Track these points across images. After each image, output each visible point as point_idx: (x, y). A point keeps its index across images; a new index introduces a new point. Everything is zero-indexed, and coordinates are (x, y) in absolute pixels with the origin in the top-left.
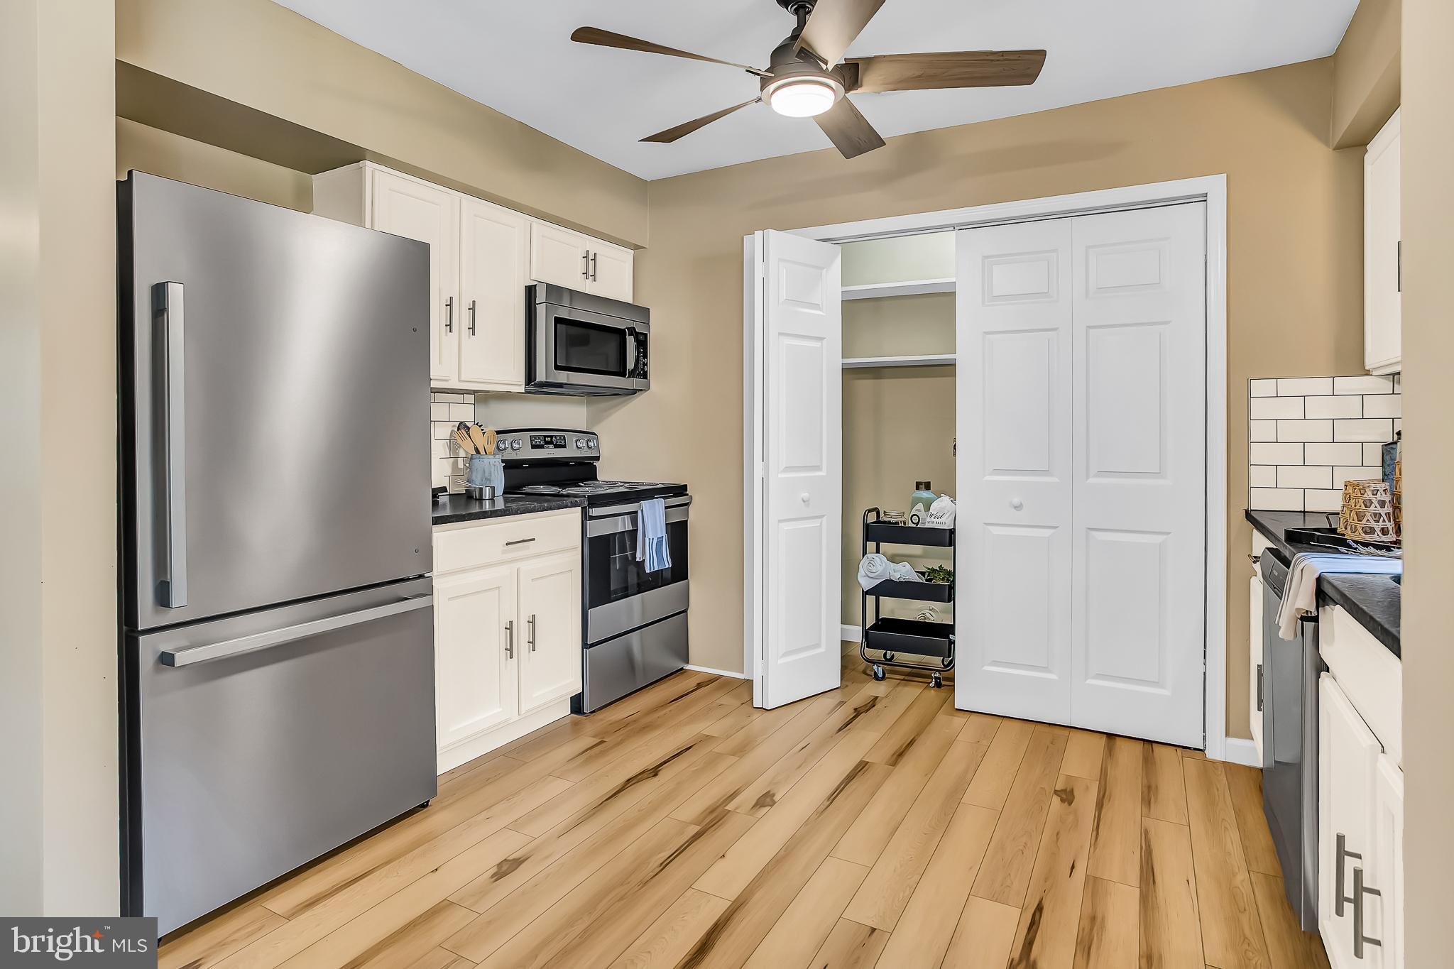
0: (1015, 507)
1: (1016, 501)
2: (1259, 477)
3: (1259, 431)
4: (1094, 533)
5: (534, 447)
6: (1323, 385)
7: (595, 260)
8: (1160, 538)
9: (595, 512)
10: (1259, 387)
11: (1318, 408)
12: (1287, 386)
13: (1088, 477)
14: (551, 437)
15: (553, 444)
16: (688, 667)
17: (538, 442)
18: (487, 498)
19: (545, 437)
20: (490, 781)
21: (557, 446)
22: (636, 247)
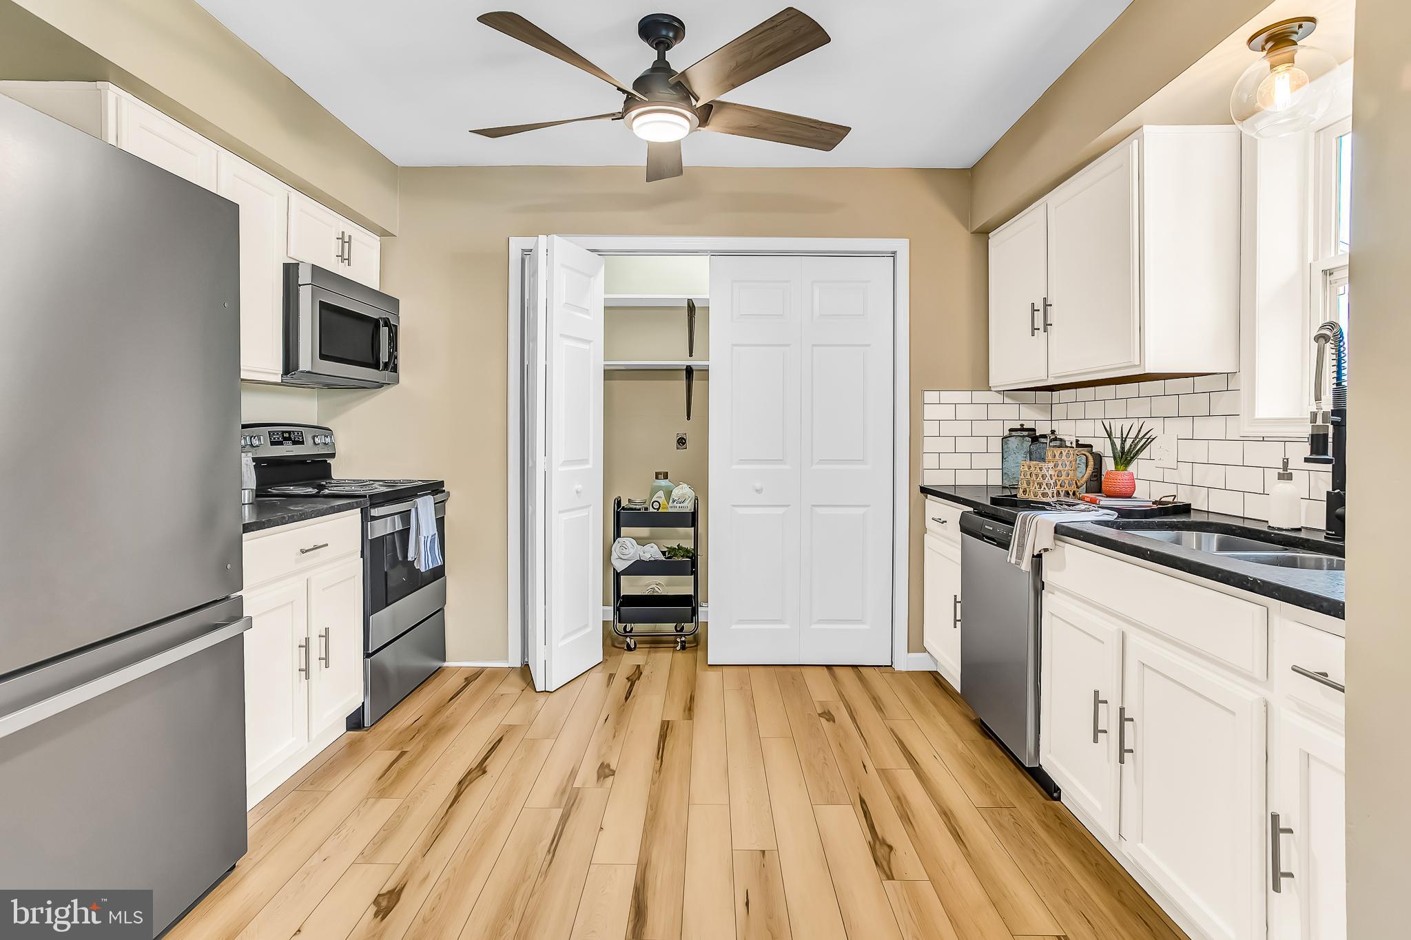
0: (757, 491)
1: (758, 485)
2: (929, 461)
3: (929, 428)
4: (816, 509)
5: (273, 443)
6: (964, 396)
7: (349, 242)
8: (861, 511)
9: (375, 512)
10: (930, 396)
11: (964, 412)
12: (947, 396)
13: (812, 466)
14: (289, 432)
15: (291, 440)
16: (446, 664)
17: (277, 438)
18: (246, 502)
19: (283, 432)
20: (297, 821)
21: (295, 443)
22: (383, 233)
